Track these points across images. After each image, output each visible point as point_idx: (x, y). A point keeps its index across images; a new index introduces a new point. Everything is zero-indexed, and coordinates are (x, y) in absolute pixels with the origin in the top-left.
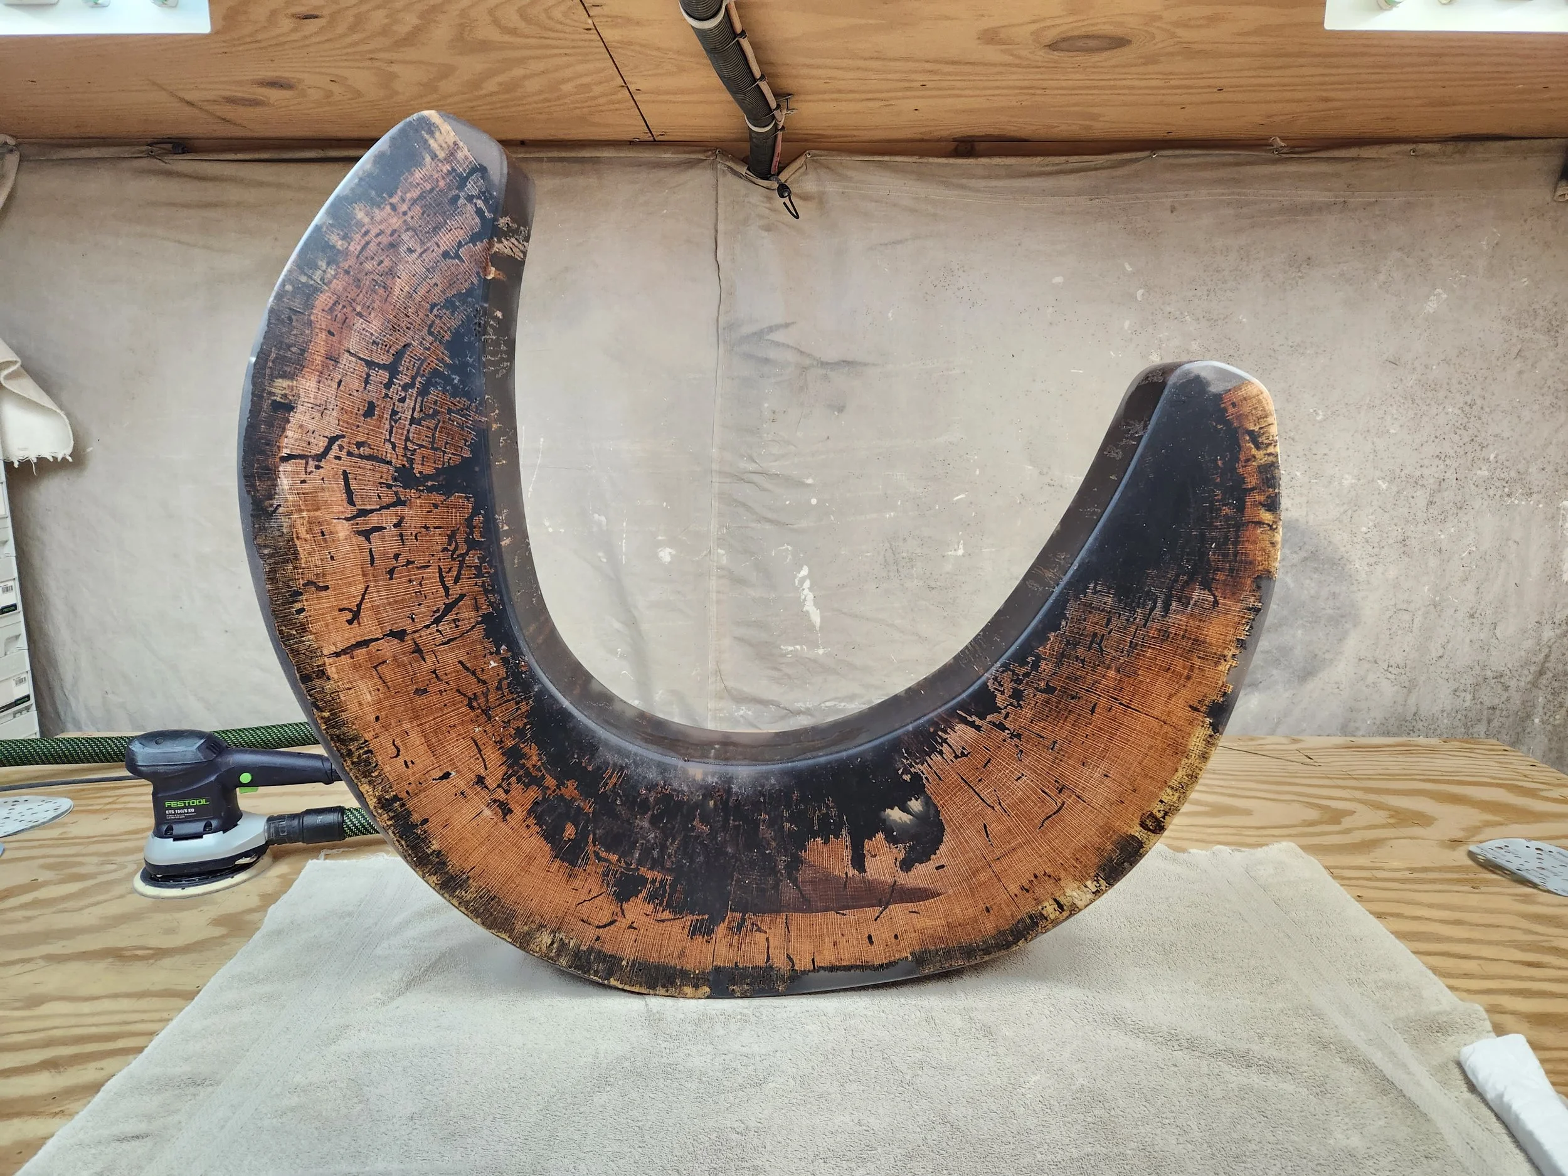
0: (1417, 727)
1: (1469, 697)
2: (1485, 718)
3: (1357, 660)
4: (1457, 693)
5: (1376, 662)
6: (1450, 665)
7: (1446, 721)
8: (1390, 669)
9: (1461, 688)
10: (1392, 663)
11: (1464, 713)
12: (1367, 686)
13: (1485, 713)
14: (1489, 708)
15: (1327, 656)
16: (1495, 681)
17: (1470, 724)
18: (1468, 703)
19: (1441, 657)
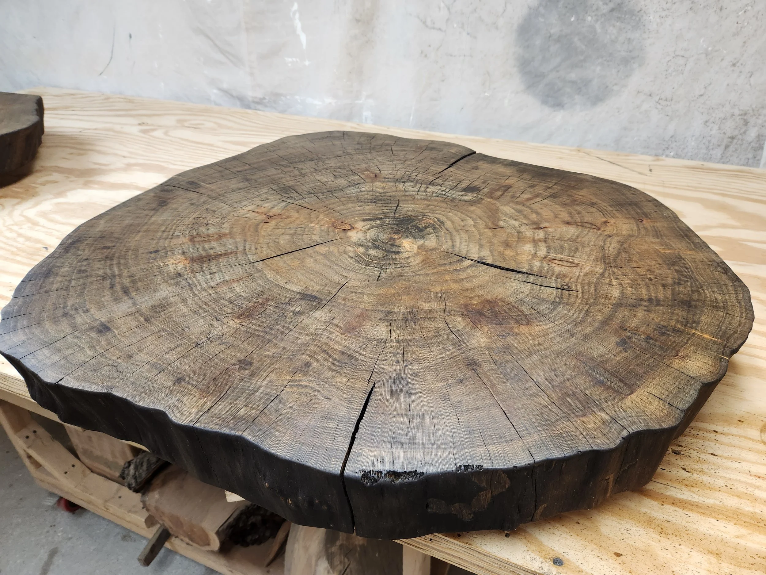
0: (671, 146)
1: (716, 127)
2: (724, 144)
3: (637, 93)
4: (708, 124)
5: (651, 95)
6: (707, 102)
7: (693, 143)
8: (660, 101)
9: (712, 120)
11: (709, 139)
14: (729, 138)
15: (616, 88)
16: (739, 117)
17: (711, 147)
18: (713, 132)
19: (702, 95)
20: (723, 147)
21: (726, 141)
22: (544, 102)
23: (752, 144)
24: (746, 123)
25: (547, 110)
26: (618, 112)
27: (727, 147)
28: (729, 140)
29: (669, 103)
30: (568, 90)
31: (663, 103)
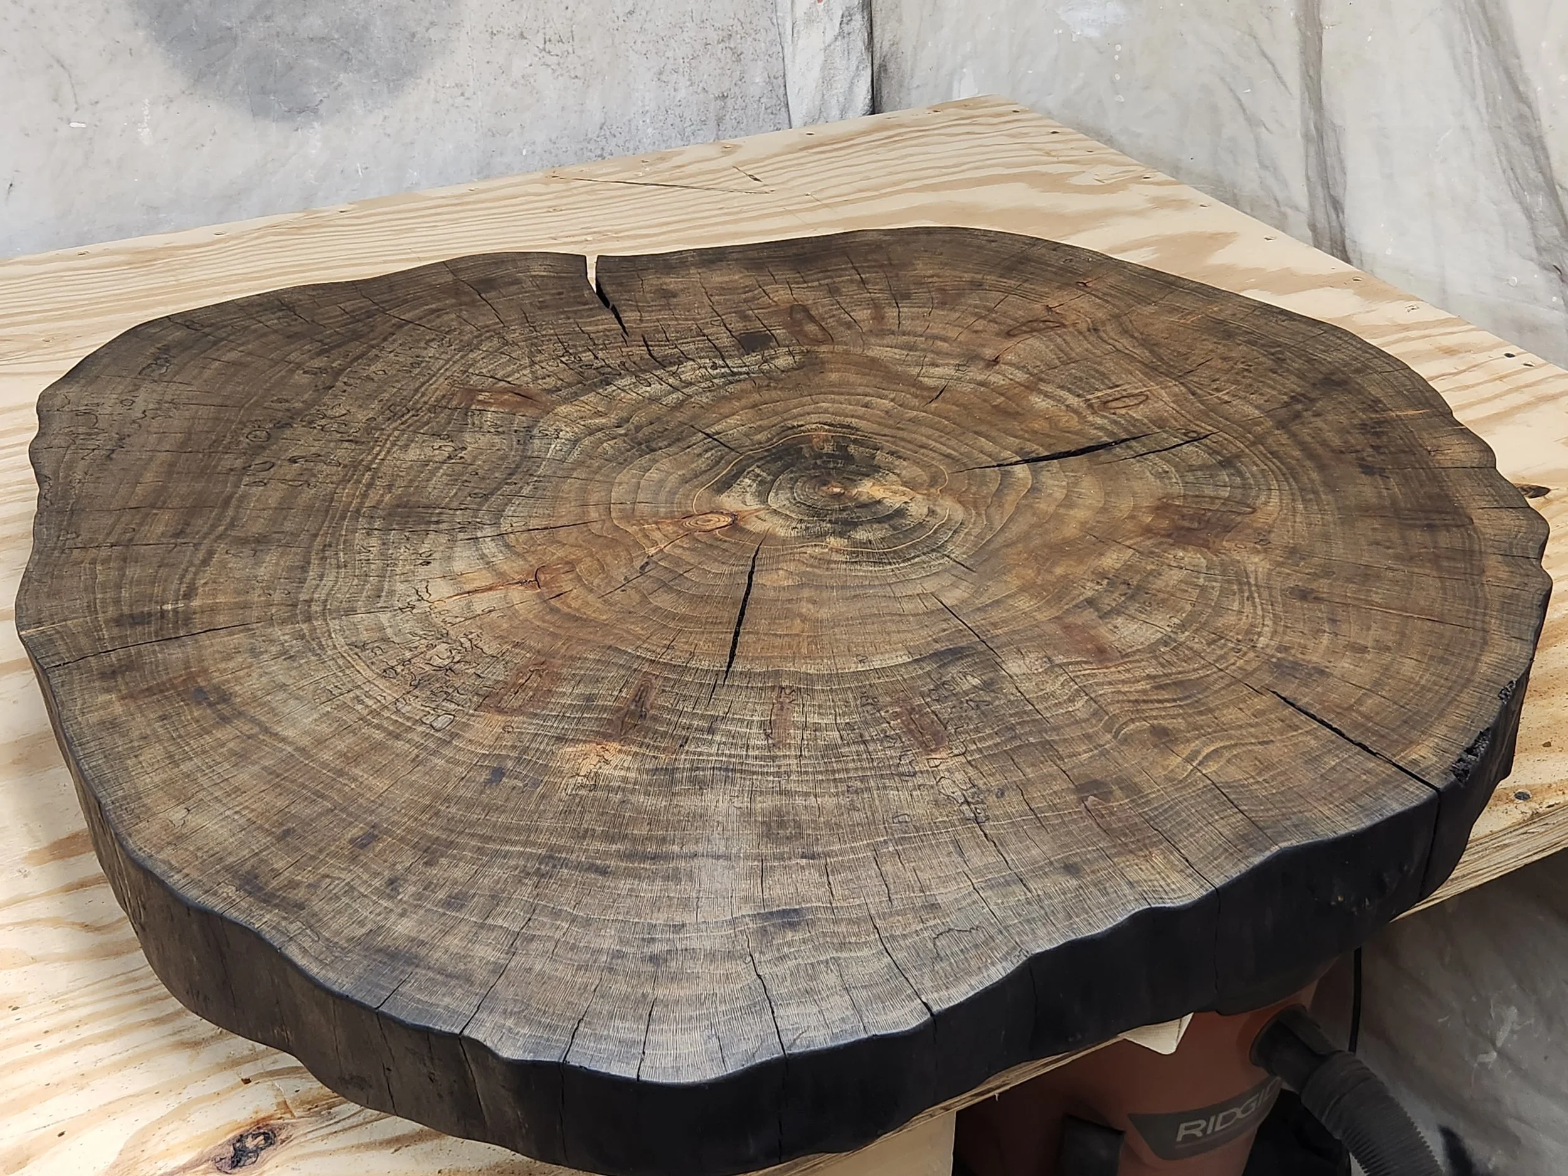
0: (608, 149)
1: (683, 82)
2: (712, 116)
3: (487, 36)
4: (663, 78)
5: (522, 36)
6: (645, 26)
7: (650, 130)
8: (548, 46)
9: (669, 67)
10: (550, 34)
11: (678, 111)
12: (514, 85)
13: (711, 109)
14: (716, 98)
15: (434, 34)
16: (721, 46)
17: (688, 130)
18: (682, 94)
19: (631, 13)
20: (712, 123)
21: (714, 106)
22: (259, 111)
23: (762, 100)
24: (738, 57)
25: (274, 131)
26: (462, 94)
27: (719, 121)
28: (720, 103)
29: (567, 47)
30: (313, 63)
31: (556, 49)
